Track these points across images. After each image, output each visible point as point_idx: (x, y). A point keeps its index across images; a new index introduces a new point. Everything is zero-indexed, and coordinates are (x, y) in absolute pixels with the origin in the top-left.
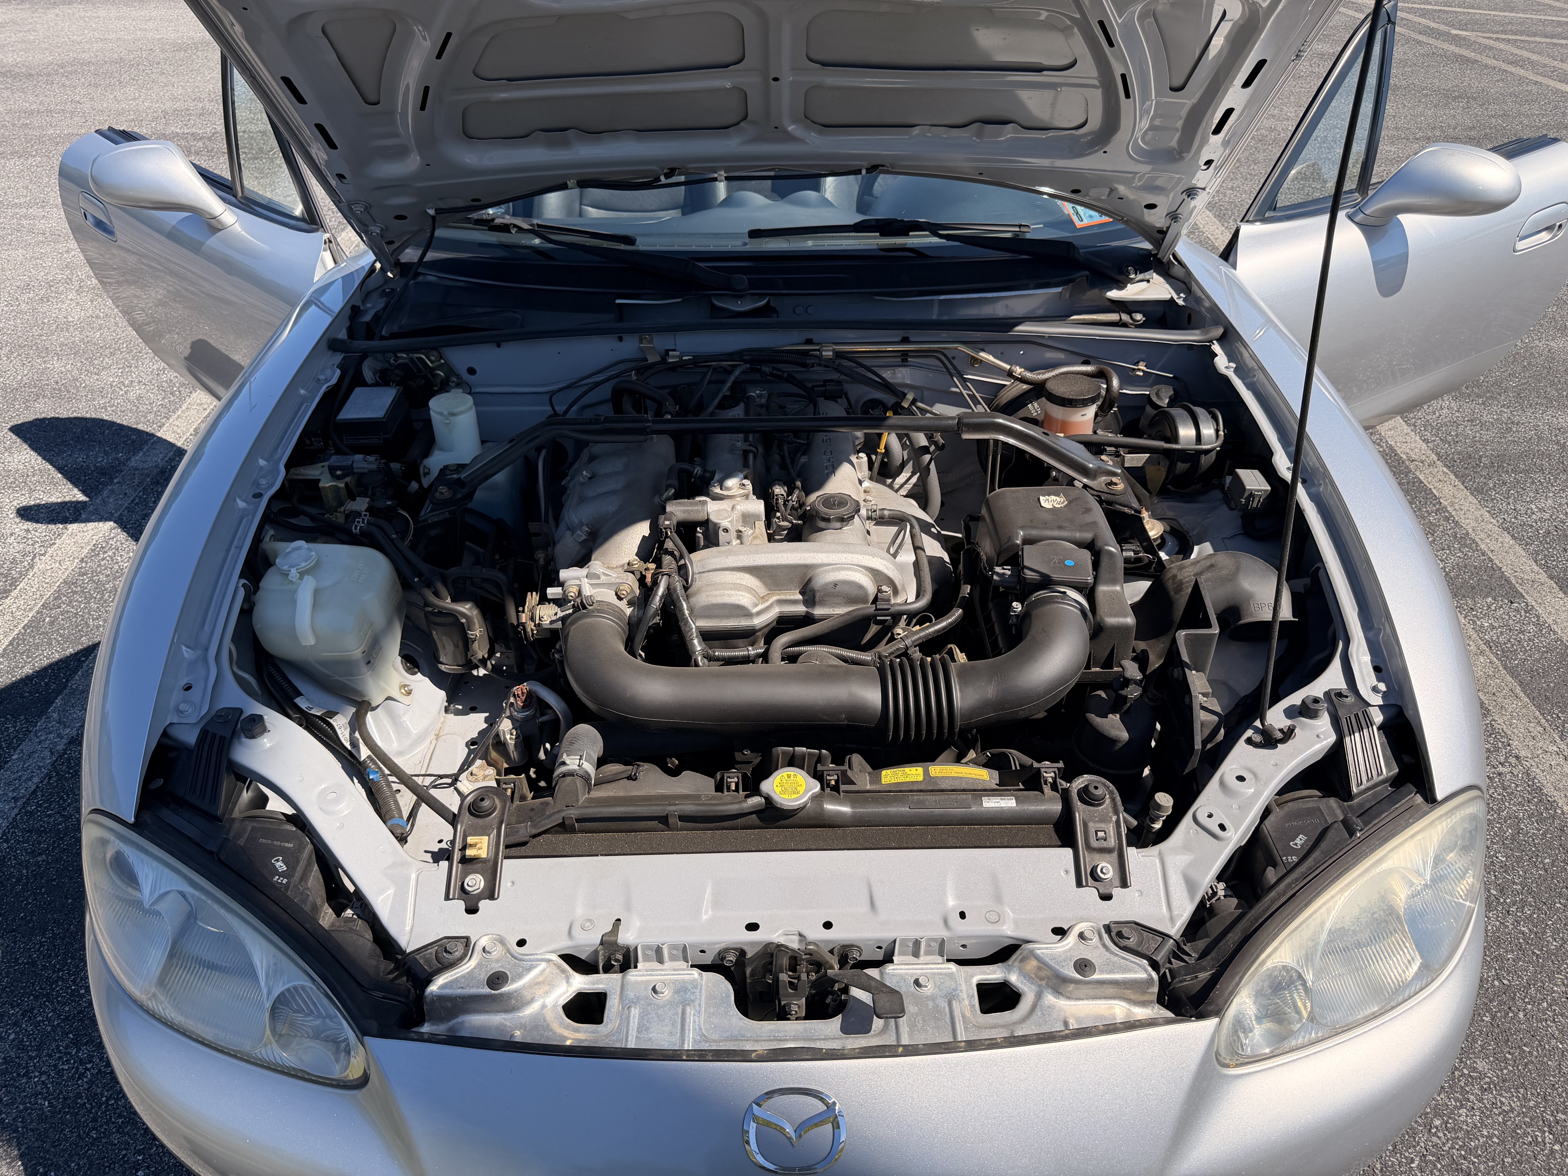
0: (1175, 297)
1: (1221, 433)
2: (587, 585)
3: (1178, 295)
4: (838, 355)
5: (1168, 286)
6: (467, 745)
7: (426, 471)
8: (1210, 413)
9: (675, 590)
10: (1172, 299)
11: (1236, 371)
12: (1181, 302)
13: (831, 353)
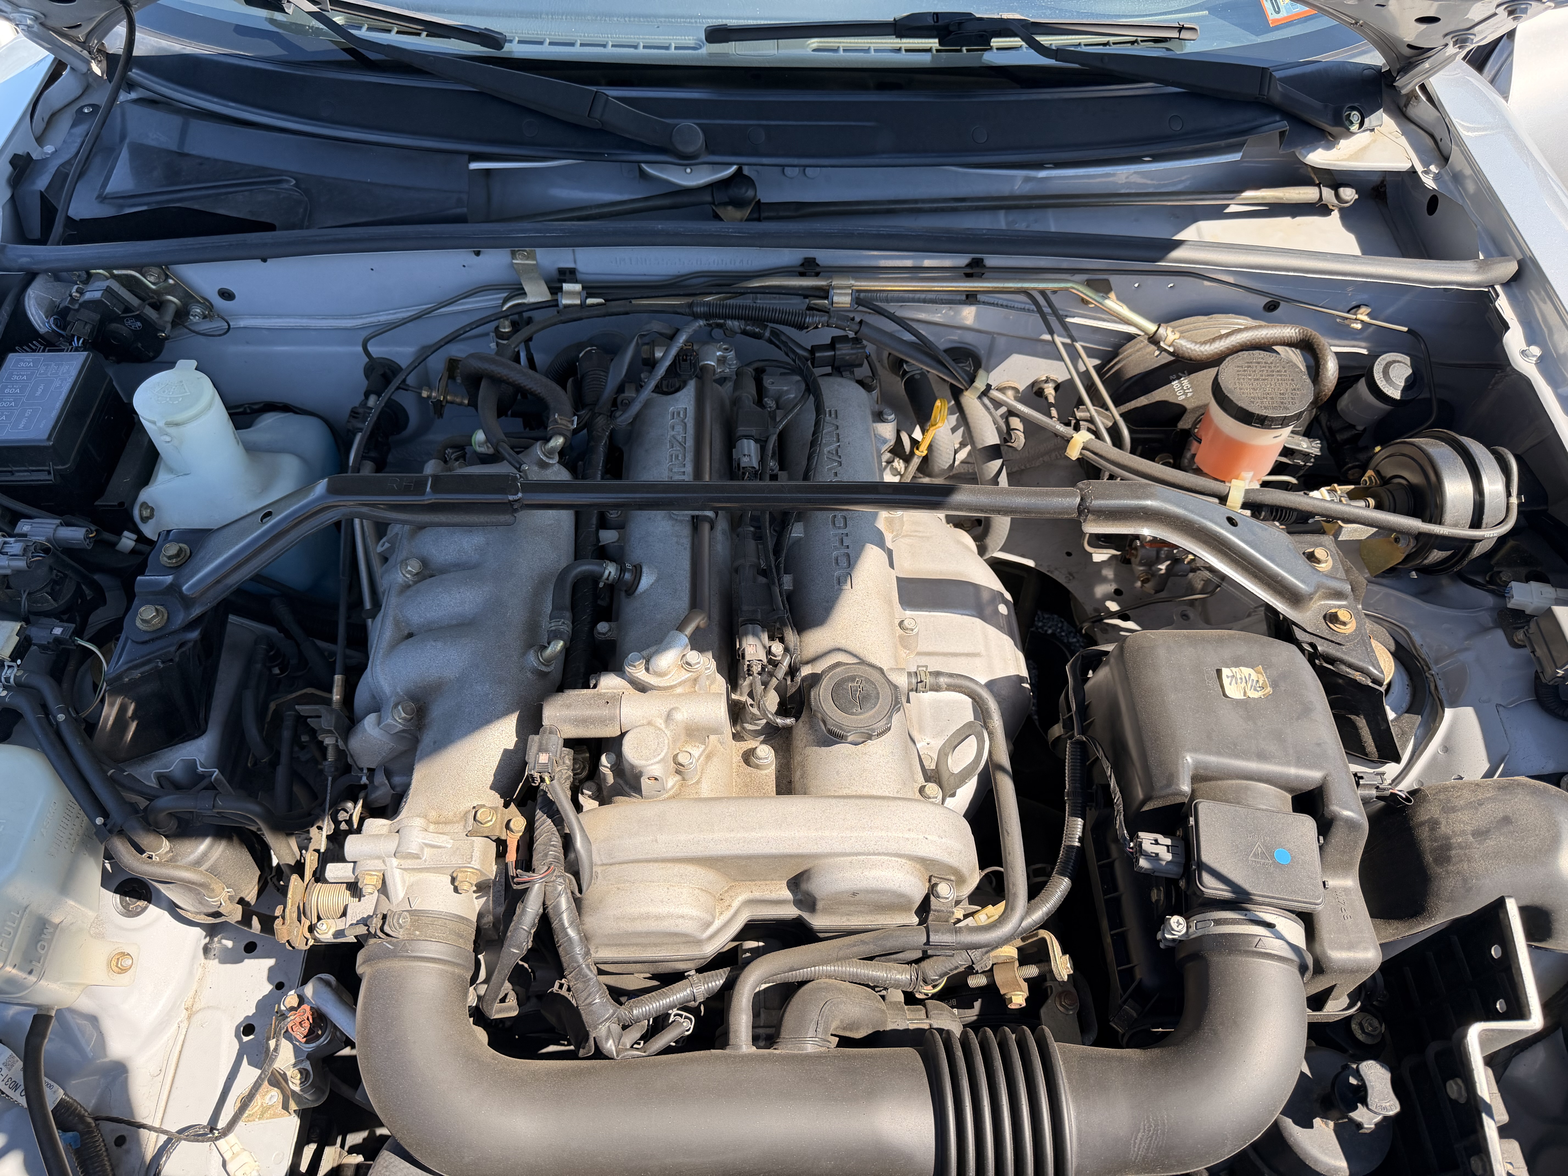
0: (1419, 168)
1: (1514, 500)
2: (397, 872)
3: (1426, 164)
4: (861, 300)
5: (1403, 141)
6: (237, 1036)
7: (146, 513)
8: (1496, 454)
9: (557, 907)
10: (1413, 172)
11: (1543, 363)
12: (1429, 182)
13: (848, 299)
